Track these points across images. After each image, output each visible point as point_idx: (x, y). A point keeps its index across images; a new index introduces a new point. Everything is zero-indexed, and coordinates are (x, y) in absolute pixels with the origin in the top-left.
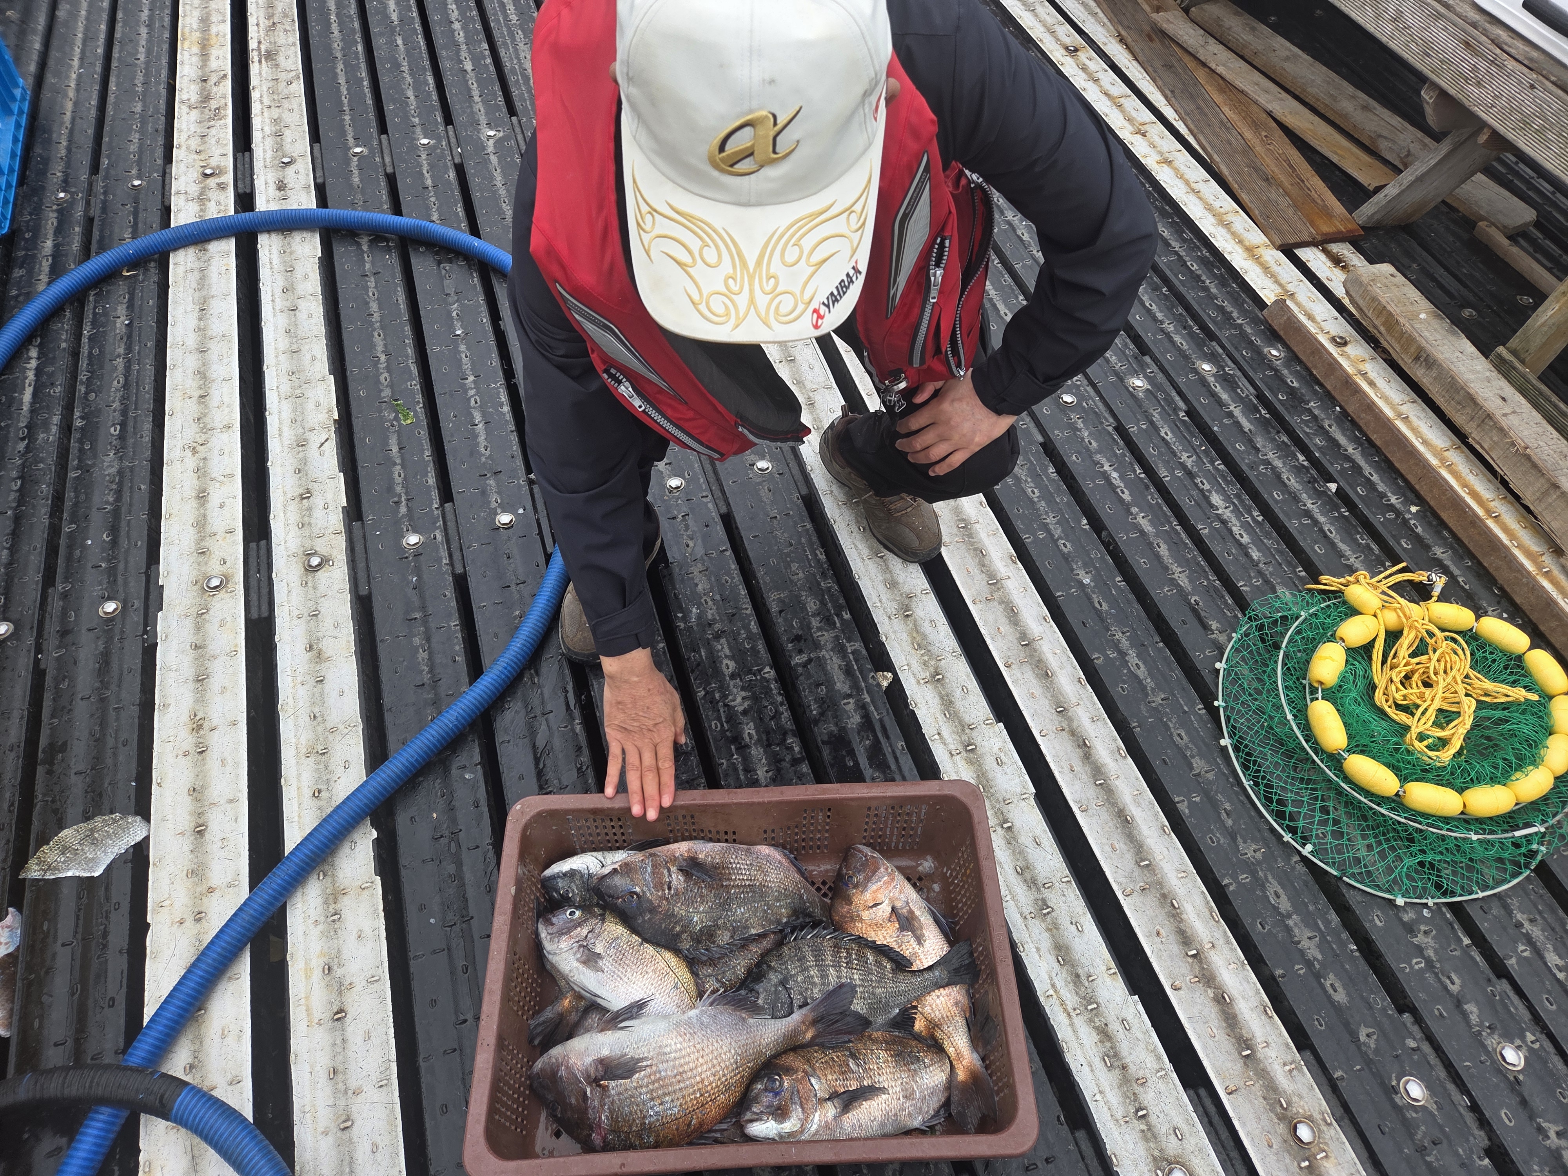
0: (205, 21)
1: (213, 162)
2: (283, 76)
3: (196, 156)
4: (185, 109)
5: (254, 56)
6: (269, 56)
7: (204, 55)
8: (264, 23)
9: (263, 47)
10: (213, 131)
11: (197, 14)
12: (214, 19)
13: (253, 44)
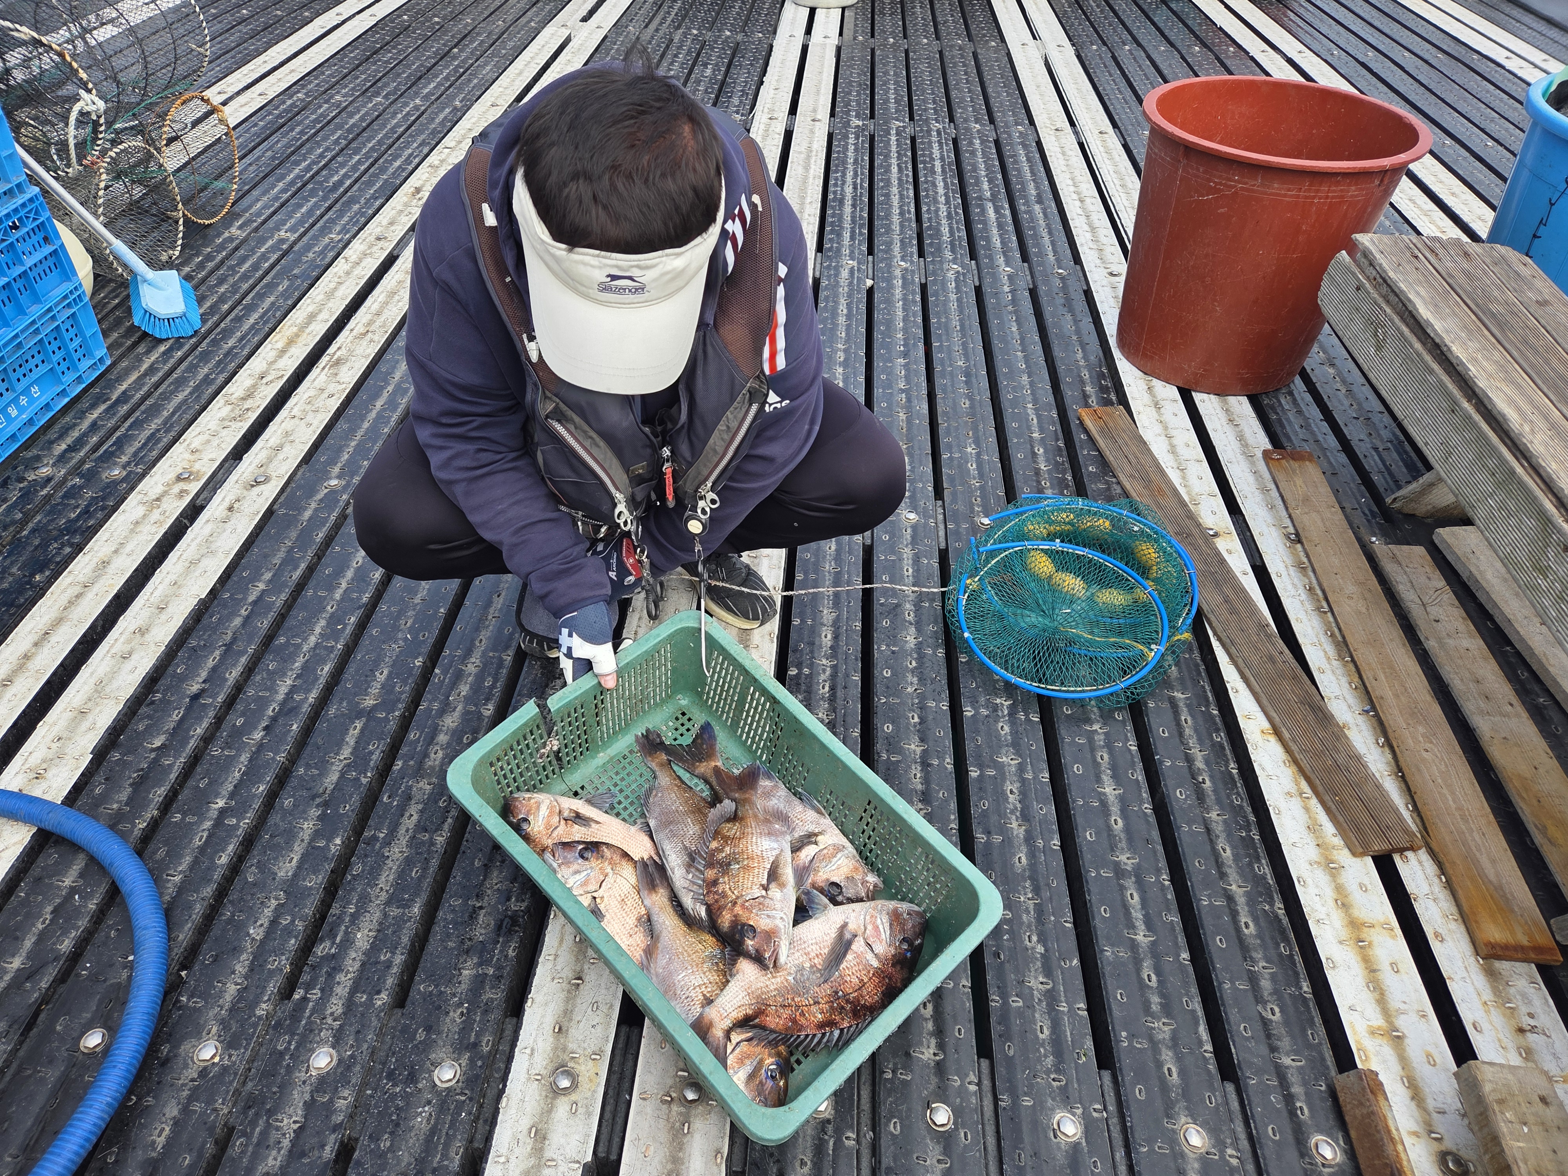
0: (312, 317)
1: (197, 466)
2: (332, 388)
3: (187, 456)
4: (222, 402)
5: (324, 360)
6: (338, 362)
7: (283, 352)
8: (360, 329)
9: (339, 353)
10: (225, 432)
11: (310, 309)
12: (320, 317)
13: (331, 350)
